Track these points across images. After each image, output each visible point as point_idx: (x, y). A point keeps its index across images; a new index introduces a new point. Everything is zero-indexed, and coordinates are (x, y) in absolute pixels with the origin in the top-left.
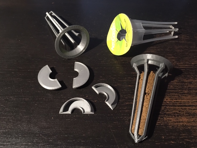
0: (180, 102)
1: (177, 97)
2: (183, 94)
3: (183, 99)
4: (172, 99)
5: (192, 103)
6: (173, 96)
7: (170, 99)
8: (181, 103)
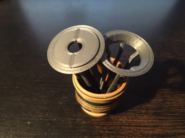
0: (136, 122)
1: (134, 116)
2: (140, 113)
3: (139, 119)
4: (129, 119)
5: (147, 123)
6: (130, 116)
7: (127, 119)
8: (136, 124)
